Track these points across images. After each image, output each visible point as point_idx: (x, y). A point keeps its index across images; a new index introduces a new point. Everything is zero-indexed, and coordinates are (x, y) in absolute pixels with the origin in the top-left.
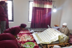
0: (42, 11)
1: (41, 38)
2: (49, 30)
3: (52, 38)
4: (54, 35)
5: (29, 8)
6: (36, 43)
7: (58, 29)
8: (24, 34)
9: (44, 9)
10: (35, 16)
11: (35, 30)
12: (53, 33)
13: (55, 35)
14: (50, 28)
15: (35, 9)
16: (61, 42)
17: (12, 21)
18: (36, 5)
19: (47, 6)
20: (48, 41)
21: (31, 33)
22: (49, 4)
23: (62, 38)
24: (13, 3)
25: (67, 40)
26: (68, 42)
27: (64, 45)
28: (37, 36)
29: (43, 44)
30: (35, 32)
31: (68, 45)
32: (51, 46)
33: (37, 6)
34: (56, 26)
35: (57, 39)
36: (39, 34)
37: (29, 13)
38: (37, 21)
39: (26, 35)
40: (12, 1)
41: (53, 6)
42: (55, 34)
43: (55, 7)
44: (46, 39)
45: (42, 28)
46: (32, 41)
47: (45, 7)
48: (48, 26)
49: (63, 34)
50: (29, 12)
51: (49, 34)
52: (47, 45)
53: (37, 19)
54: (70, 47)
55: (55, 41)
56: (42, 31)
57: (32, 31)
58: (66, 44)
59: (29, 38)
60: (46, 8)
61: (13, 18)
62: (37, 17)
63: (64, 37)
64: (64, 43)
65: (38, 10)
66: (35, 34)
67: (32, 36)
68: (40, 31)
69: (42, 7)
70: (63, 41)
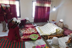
0: (42, 9)
1: (43, 31)
2: (48, 25)
3: (51, 30)
5: (32, 7)
6: (39, 35)
7: (55, 23)
8: (29, 27)
9: (44, 8)
11: (38, 24)
12: (52, 27)
13: (53, 29)
14: (49, 23)
15: (37, 8)
17: (20, 17)
19: (47, 5)
20: (48, 33)
21: (35, 27)
22: (48, 4)
23: (59, 31)
24: (19, 3)
25: (62, 32)
26: (63, 34)
27: (60, 36)
28: (40, 30)
29: (44, 36)
30: (37, 25)
31: (63, 36)
32: (50, 37)
33: (38, 5)
34: (53, 21)
35: (55, 32)
36: (41, 28)
37: (32, 11)
38: (39, 17)
39: (31, 28)
40: (19, 2)
42: (53, 28)
44: (46, 31)
46: (35, 34)
47: (45, 6)
49: (59, 28)
51: (49, 28)
52: (47, 36)
54: (64, 37)
55: (54, 33)
56: (43, 25)
57: (35, 25)
58: (62, 35)
59: (33, 31)
61: (20, 15)
62: (39, 14)
63: (60, 30)
64: (60, 34)
65: (39, 9)
66: (38, 27)
67: (36, 29)
69: (43, 6)
70: (59, 33)
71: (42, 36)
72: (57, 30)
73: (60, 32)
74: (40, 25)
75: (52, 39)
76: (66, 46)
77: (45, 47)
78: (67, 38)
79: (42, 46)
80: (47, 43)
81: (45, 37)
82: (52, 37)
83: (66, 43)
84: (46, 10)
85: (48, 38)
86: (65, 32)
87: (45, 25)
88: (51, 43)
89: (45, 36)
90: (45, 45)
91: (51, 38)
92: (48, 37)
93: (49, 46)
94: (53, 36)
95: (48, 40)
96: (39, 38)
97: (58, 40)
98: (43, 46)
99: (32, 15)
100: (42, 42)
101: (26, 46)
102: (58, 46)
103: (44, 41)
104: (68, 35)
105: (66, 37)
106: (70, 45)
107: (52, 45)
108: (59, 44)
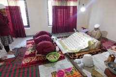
0: (65, 10)
1: (67, 46)
2: (75, 35)
3: (80, 44)
4: (82, 41)
5: (48, 8)
7: (87, 32)
9: (67, 8)
10: (56, 17)
11: (58, 36)
12: (82, 38)
13: (84, 41)
14: (77, 32)
15: (55, 8)
16: (91, 48)
17: (28, 26)
18: (57, 4)
19: (72, 4)
20: (76, 49)
22: (74, 1)
23: (93, 43)
24: (26, 3)
25: (99, 46)
26: (100, 48)
27: (95, 53)
29: (69, 53)
30: (58, 38)
31: (99, 51)
32: (79, 54)
34: (84, 29)
35: (87, 46)
36: (64, 41)
37: (48, 15)
38: (59, 24)
40: (25, 1)
41: (79, 3)
42: (84, 39)
43: (83, 5)
44: (73, 46)
45: (66, 33)
47: (68, 5)
48: (74, 29)
49: (93, 39)
50: (48, 13)
51: (76, 40)
52: (74, 53)
53: (59, 21)
54: (102, 54)
55: (85, 48)
56: (67, 37)
60: (70, 7)
61: (28, 23)
62: (59, 19)
63: (95, 43)
64: (95, 49)
65: (59, 10)
66: (59, 41)
67: (55, 43)
68: (65, 37)
69: (65, 5)
70: (94, 47)
71: (66, 54)
72: (89, 42)
73: (96, 45)
74: (62, 37)
75: (82, 58)
76: (106, 67)
77: (72, 71)
78: (106, 54)
79: (66, 70)
80: (74, 64)
81: (72, 56)
82: (83, 55)
83: (105, 61)
84: (71, 12)
85: (76, 57)
86: (104, 45)
87: (70, 37)
88: (82, 64)
89: (71, 54)
90: (71, 68)
91: (81, 56)
92: (77, 55)
93: (78, 70)
94: (84, 53)
95: (77, 60)
96: (61, 58)
97: (92, 58)
98: (69, 69)
99: (48, 22)
100: (66, 64)
101: (40, 73)
102: (93, 68)
103: (70, 62)
104: (108, 50)
105: (104, 53)
106: (112, 66)
107: (83, 68)
108: (94, 66)
